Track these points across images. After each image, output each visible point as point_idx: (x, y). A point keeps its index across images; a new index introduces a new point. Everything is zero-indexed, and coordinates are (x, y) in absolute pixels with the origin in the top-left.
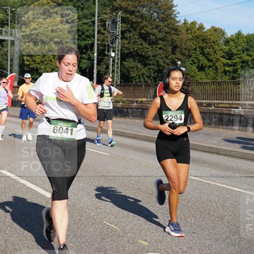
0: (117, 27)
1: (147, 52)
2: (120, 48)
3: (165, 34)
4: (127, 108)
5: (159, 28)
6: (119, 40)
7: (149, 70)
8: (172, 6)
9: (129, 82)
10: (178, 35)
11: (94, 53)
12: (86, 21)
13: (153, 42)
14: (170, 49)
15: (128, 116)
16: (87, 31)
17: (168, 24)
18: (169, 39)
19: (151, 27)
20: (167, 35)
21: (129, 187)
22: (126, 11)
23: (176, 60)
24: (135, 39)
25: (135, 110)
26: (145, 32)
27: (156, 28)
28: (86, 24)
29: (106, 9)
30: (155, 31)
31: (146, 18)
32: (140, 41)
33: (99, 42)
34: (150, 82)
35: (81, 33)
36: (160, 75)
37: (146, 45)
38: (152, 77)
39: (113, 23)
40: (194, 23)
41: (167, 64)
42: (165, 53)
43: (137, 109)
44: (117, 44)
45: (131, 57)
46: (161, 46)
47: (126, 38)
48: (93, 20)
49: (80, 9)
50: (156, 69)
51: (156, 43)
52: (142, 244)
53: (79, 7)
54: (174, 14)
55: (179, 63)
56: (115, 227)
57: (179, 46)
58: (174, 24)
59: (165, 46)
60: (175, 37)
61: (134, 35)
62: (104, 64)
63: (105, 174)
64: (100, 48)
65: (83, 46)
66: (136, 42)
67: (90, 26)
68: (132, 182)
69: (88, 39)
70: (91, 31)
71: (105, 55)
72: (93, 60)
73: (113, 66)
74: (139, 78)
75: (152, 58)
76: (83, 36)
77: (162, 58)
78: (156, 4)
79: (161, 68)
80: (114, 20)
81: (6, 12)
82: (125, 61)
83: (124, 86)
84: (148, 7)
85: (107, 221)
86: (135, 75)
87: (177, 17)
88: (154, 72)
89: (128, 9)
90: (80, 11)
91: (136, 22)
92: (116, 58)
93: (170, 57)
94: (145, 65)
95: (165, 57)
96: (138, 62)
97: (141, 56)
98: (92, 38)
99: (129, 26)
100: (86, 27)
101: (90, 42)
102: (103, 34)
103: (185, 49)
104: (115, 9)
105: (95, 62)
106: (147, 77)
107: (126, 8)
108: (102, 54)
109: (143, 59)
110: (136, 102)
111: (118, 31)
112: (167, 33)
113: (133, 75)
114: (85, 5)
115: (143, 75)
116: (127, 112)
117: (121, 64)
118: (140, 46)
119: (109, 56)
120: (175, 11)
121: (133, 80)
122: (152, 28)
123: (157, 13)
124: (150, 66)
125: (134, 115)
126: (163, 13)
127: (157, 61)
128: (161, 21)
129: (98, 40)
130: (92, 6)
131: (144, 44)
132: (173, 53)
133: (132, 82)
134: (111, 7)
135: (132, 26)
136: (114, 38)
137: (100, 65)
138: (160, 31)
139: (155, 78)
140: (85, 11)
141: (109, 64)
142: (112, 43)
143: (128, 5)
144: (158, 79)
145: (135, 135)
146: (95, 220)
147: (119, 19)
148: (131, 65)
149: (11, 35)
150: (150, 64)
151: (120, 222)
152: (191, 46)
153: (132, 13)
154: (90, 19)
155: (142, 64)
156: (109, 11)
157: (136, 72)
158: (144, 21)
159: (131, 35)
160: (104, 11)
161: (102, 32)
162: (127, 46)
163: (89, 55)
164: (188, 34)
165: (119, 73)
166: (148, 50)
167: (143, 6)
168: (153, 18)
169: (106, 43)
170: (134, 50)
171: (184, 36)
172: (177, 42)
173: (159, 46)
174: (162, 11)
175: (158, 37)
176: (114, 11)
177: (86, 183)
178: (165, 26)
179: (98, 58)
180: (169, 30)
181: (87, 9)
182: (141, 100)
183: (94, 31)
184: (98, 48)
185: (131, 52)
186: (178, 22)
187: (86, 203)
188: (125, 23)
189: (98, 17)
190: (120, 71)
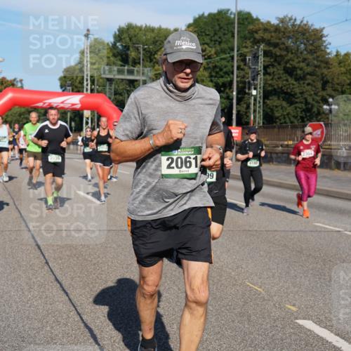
0: (258, 62)
1: (293, 88)
2: (262, 85)
3: (313, 68)
4: (271, 153)
5: (307, 62)
6: (261, 77)
7: (296, 109)
8: (322, 36)
9: (272, 124)
10: (329, 68)
11: (232, 92)
12: (224, 56)
13: (300, 77)
14: (319, 85)
15: (273, 162)
16: (226, 67)
17: (318, 57)
18: (319, 73)
19: (296, 60)
20: (317, 69)
21: (274, 244)
22: (269, 43)
23: (328, 97)
24: (279, 74)
25: (279, 155)
26: (290, 66)
27: (303, 62)
28: (224, 59)
29: (246, 42)
30: (302, 65)
31: (291, 51)
32: (285, 76)
33: (239, 79)
34: (296, 123)
35: (218, 70)
36: (308, 114)
37: (292, 81)
38: (299, 117)
39: (254, 57)
40: (347, 55)
41: (317, 102)
42: (314, 89)
43: (283, 153)
44: (259, 80)
45: (275, 94)
46: (310, 81)
47: (269, 74)
48: (231, 54)
49: (217, 43)
50: (304, 107)
51: (303, 78)
52: (289, 309)
53: (217, 41)
54: (325, 44)
55: (331, 100)
56: (259, 289)
57: (330, 81)
58: (323, 56)
59: (314, 81)
60: (325, 71)
61: (278, 70)
62: (245, 103)
63: (247, 228)
64: (240, 85)
65: (221, 84)
66: (281, 78)
67: (228, 62)
68: (277, 237)
69: (227, 76)
70: (230, 67)
71: (245, 93)
72: (232, 99)
73: (254, 104)
74: (284, 118)
75: (300, 95)
76: (221, 73)
77: (311, 95)
78: (304, 34)
79: (310, 106)
80: (256, 54)
81: (138, 50)
82: (268, 99)
83: (267, 128)
84: (294, 39)
85: (249, 282)
86: (279, 115)
87: (328, 48)
88: (301, 112)
89: (272, 41)
90: (217, 45)
91: (281, 56)
92: (258, 96)
93: (320, 94)
94: (291, 103)
95: (315, 94)
96: (284, 100)
97: (286, 93)
98: (231, 76)
99: (272, 60)
100: (224, 63)
101: (229, 79)
102: (242, 70)
103: (338, 84)
104: (256, 42)
105: (235, 101)
106: (294, 116)
107: (268, 40)
108: (242, 92)
109: (289, 97)
110: (282, 146)
111: (260, 67)
112: (316, 67)
113: (277, 114)
114: (222, 38)
115: (288, 114)
116: (271, 157)
117: (264, 103)
118: (284, 82)
119: (250, 94)
120: (325, 41)
121: (277, 120)
122: (299, 62)
123: (305, 44)
124: (297, 105)
125: (279, 160)
126: (312, 45)
127: (306, 99)
128: (309, 53)
129: (237, 77)
130: (231, 40)
131: (290, 80)
132: (324, 89)
133: (276, 122)
134: (252, 40)
135: (275, 60)
136: (255, 73)
137: (240, 105)
138: (308, 65)
139: (302, 118)
140: (223, 45)
141: (250, 103)
142: (253, 80)
143: (272, 37)
144: (305, 119)
145: (280, 183)
146: (236, 281)
147: (261, 53)
148: (275, 104)
149: (143, 74)
150: (297, 102)
151: (265, 283)
152: (345, 80)
153: (276, 45)
154: (229, 53)
155: (288, 103)
156: (250, 44)
157: (281, 111)
158: (290, 54)
159: (275, 70)
160: (244, 45)
161: (242, 67)
162: (270, 82)
163: (227, 93)
164: (341, 67)
165: (262, 114)
166: (295, 86)
167: (289, 37)
168: (300, 51)
169: (247, 80)
170: (278, 87)
171: (336, 69)
172: (328, 77)
173: (307, 82)
174: (311, 42)
175: (306, 72)
176: (256, 43)
177: (226, 238)
178: (314, 59)
179: (237, 97)
180: (319, 63)
181: (225, 42)
182: (286, 143)
183: (233, 66)
184: (238, 86)
185: (275, 89)
186: (329, 54)
187: (225, 261)
188: (267, 56)
189: (238, 51)
190: (263, 111)
